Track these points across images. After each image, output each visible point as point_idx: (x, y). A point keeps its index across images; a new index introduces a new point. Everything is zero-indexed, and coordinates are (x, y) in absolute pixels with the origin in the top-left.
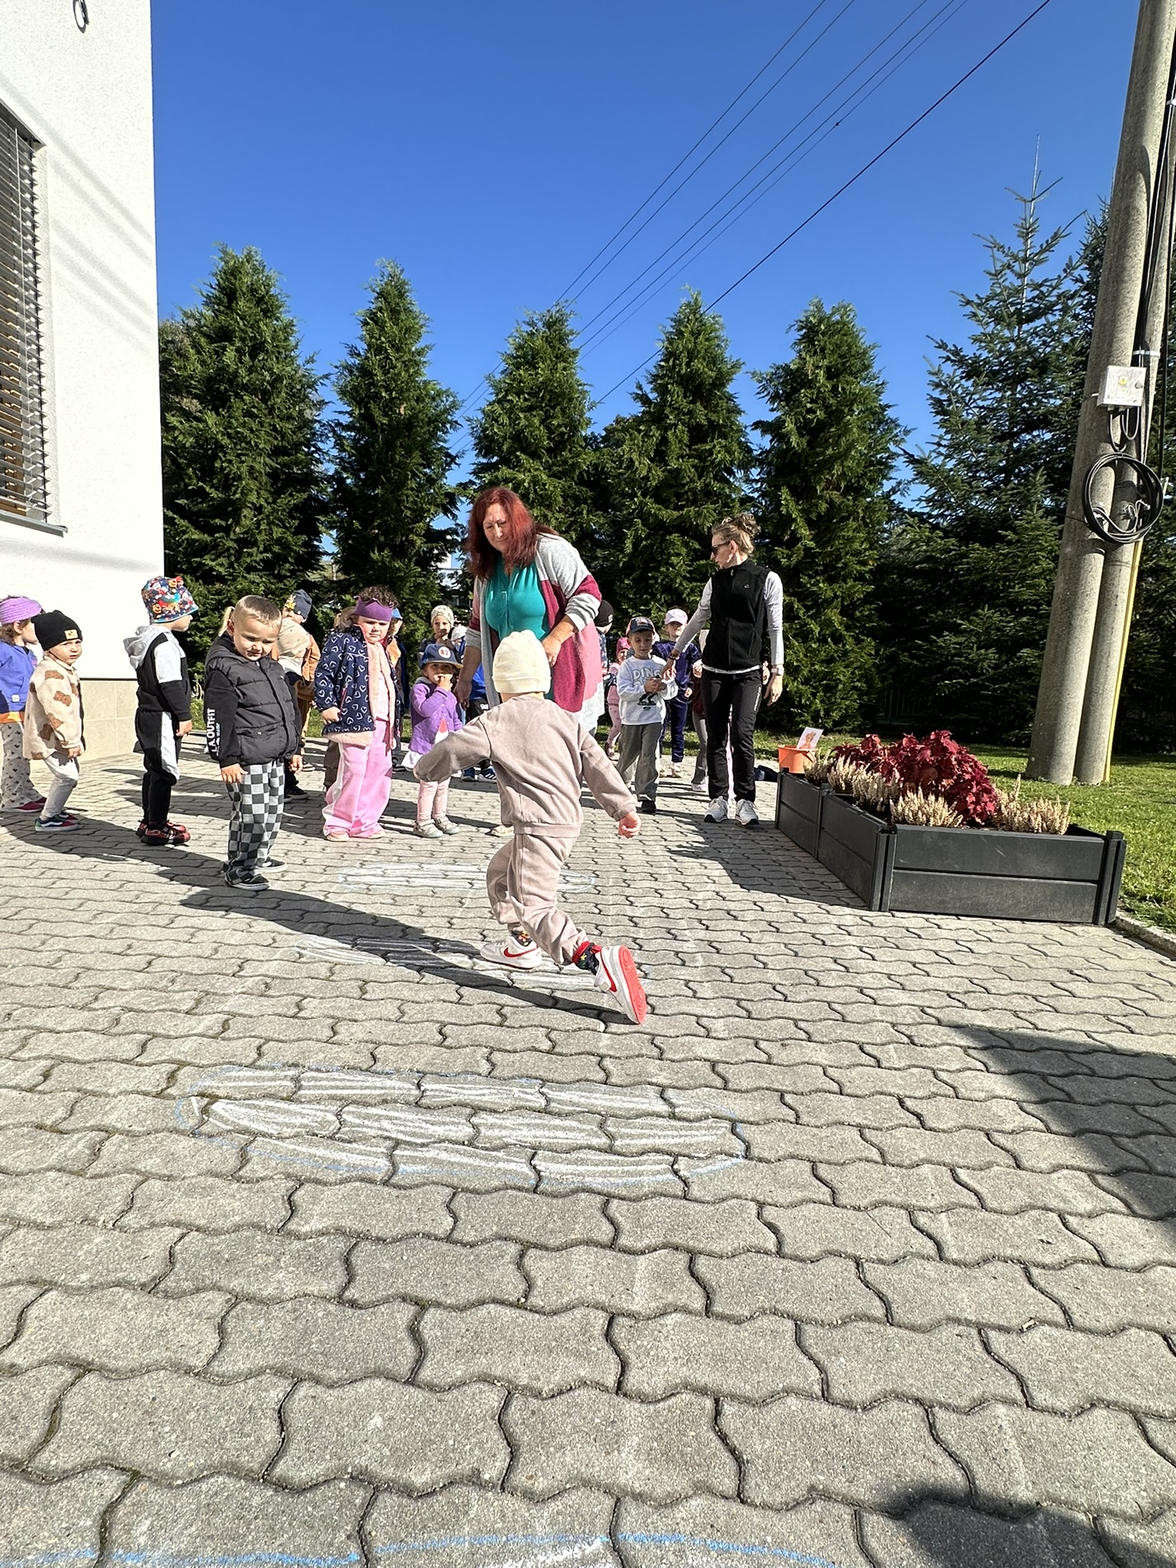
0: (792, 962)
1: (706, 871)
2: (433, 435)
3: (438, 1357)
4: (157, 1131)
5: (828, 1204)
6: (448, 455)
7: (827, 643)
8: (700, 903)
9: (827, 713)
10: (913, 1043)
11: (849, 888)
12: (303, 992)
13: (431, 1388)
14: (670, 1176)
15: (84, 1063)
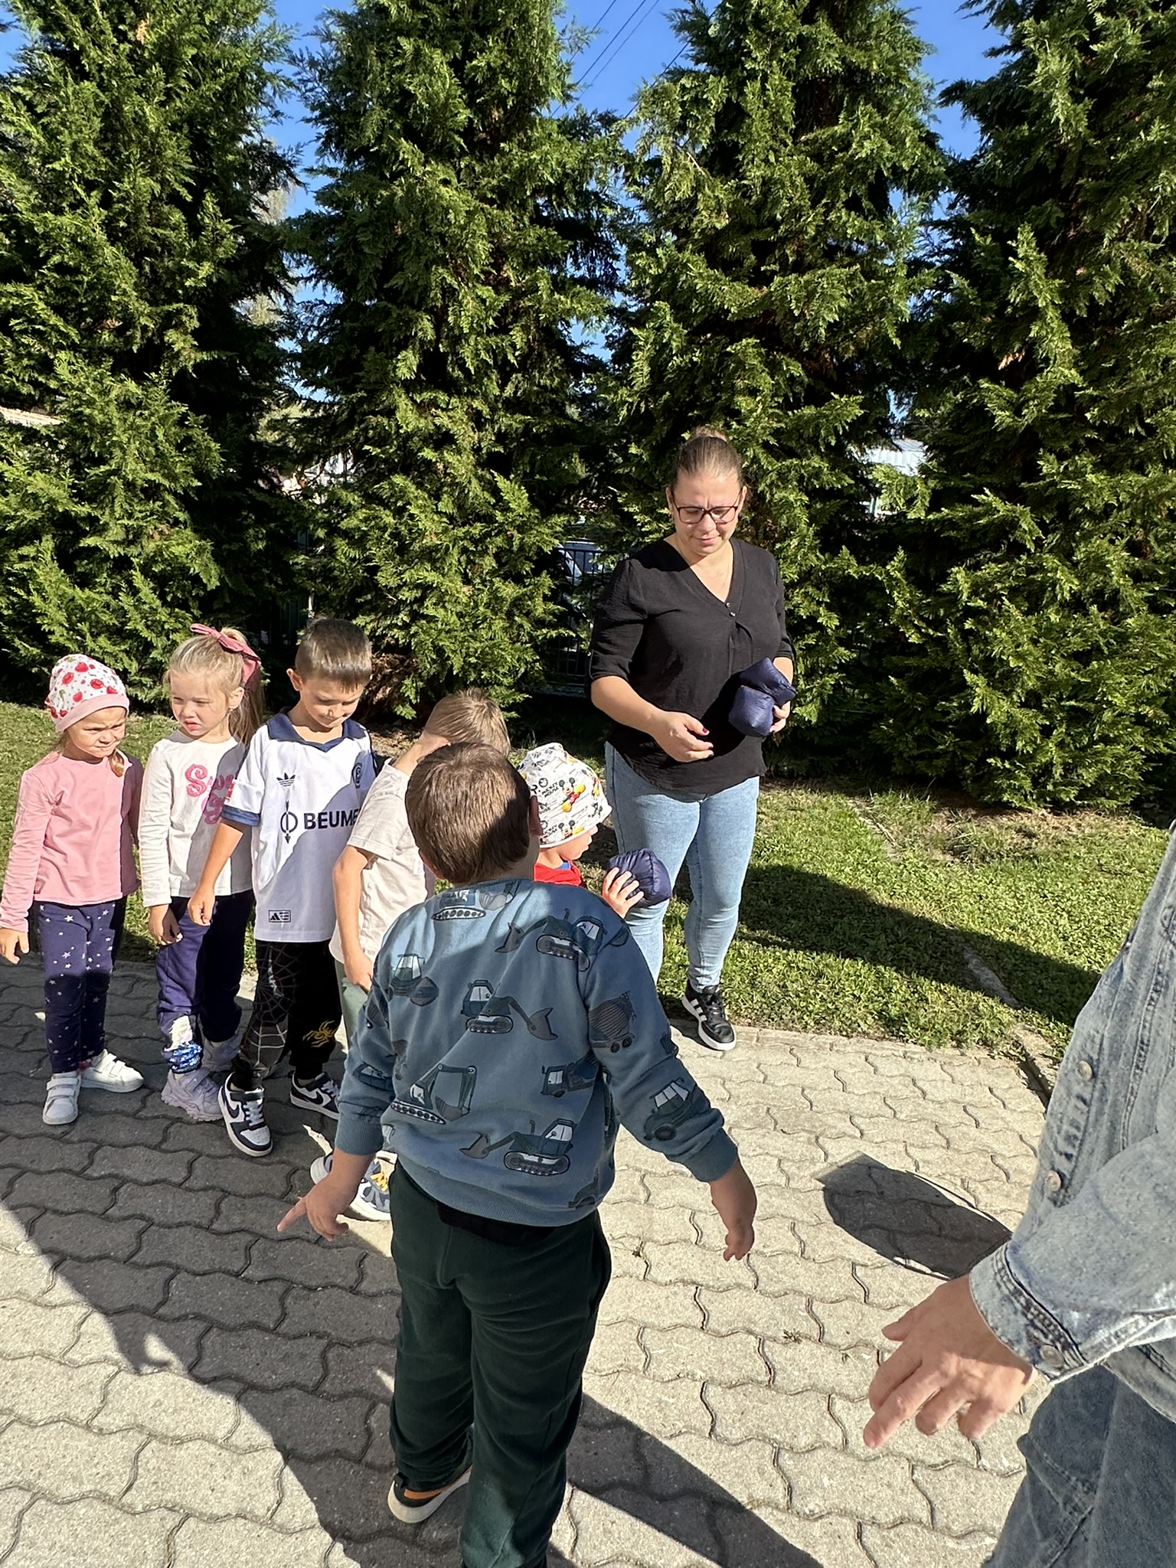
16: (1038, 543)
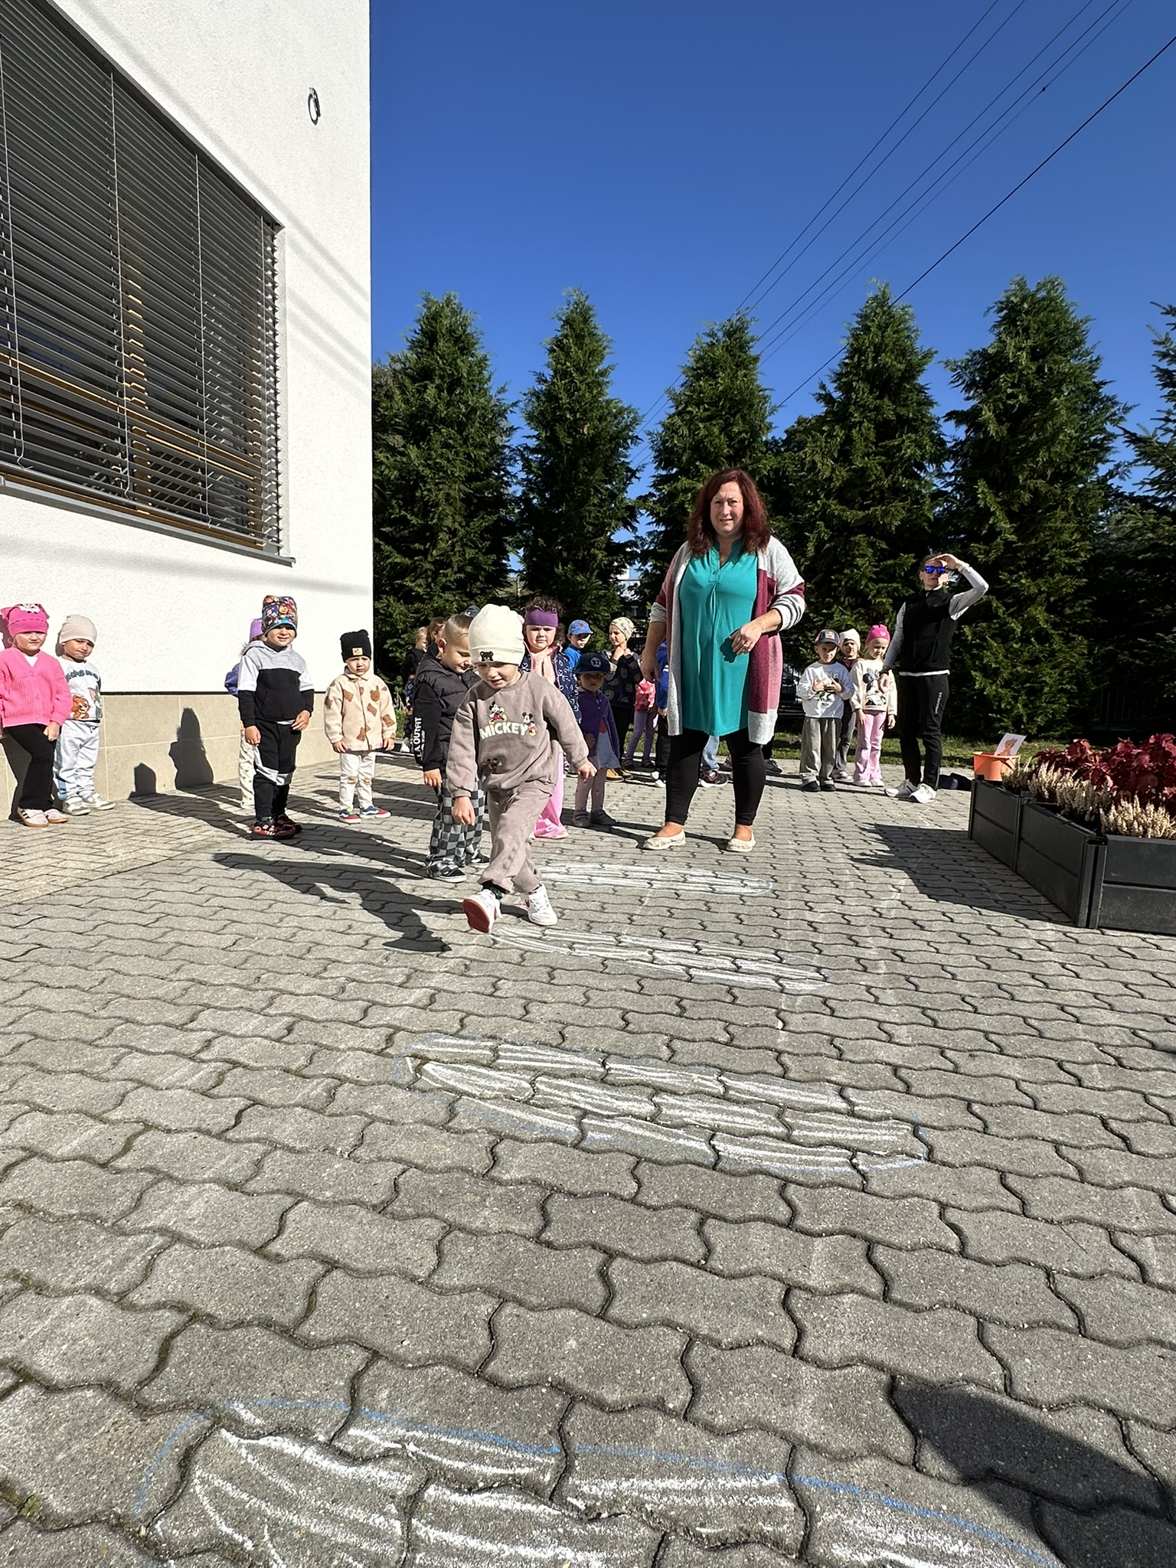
0: (984, 974)
1: (891, 880)
2: (614, 451)
3: (626, 1299)
4: (379, 1083)
5: (1017, 1214)
6: (629, 470)
7: (1031, 643)
8: (883, 912)
9: (1031, 718)
10: (1121, 1065)
11: (1051, 902)
12: (498, 974)
13: (620, 1323)
14: (849, 1169)
15: (318, 1022)
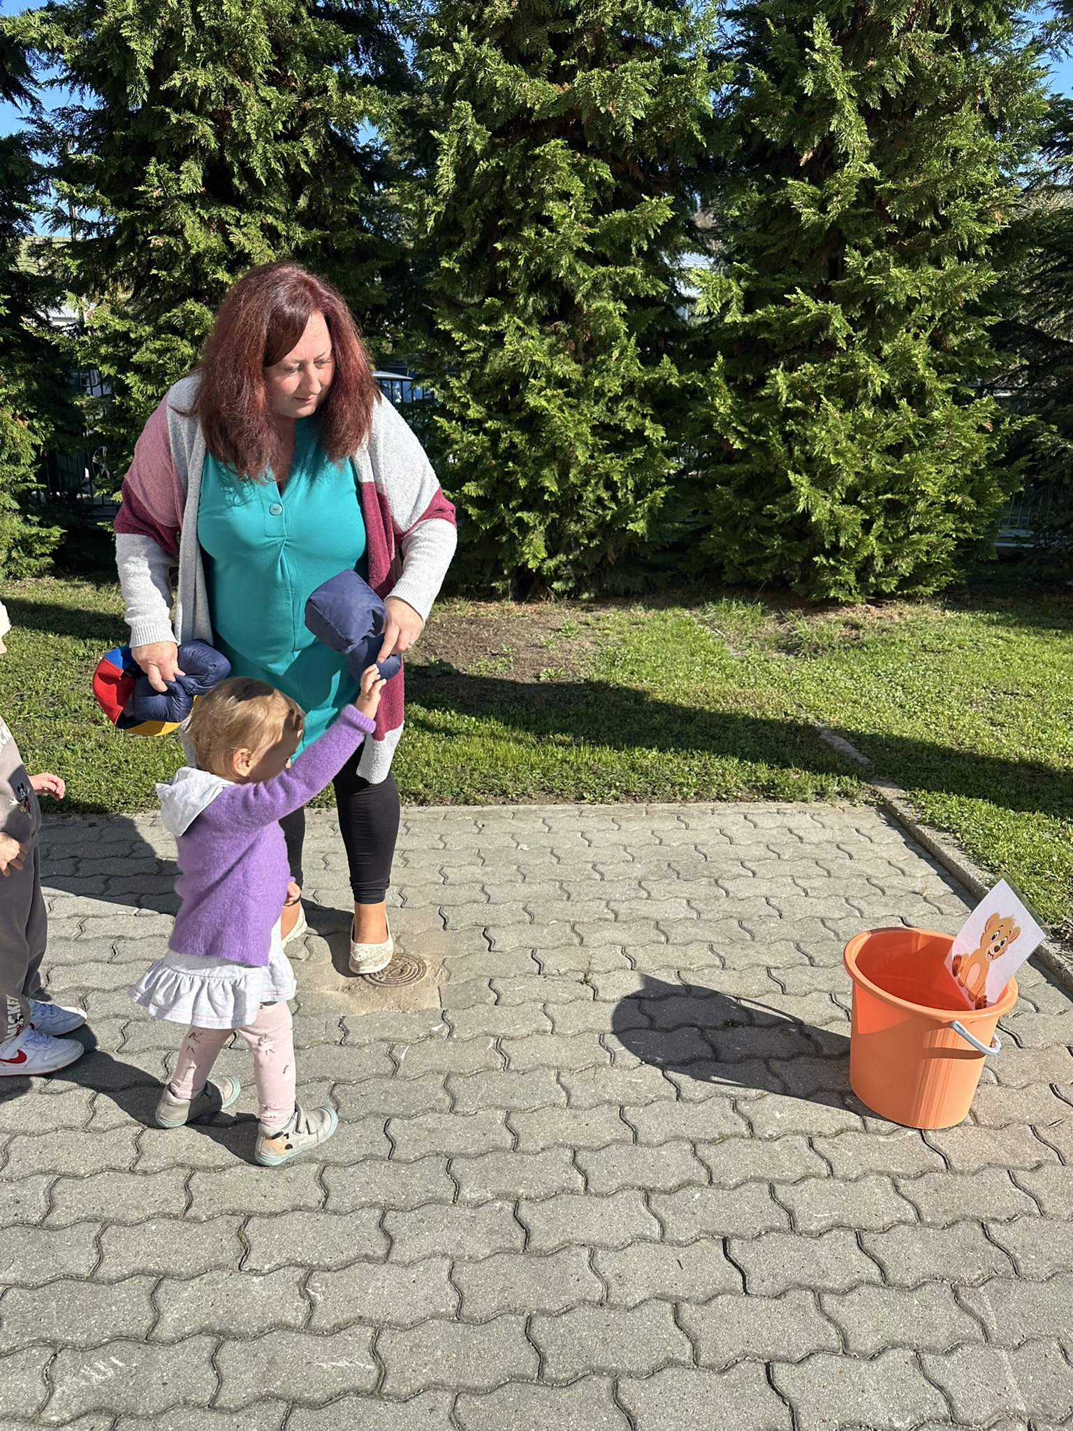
16: (849, 338)
